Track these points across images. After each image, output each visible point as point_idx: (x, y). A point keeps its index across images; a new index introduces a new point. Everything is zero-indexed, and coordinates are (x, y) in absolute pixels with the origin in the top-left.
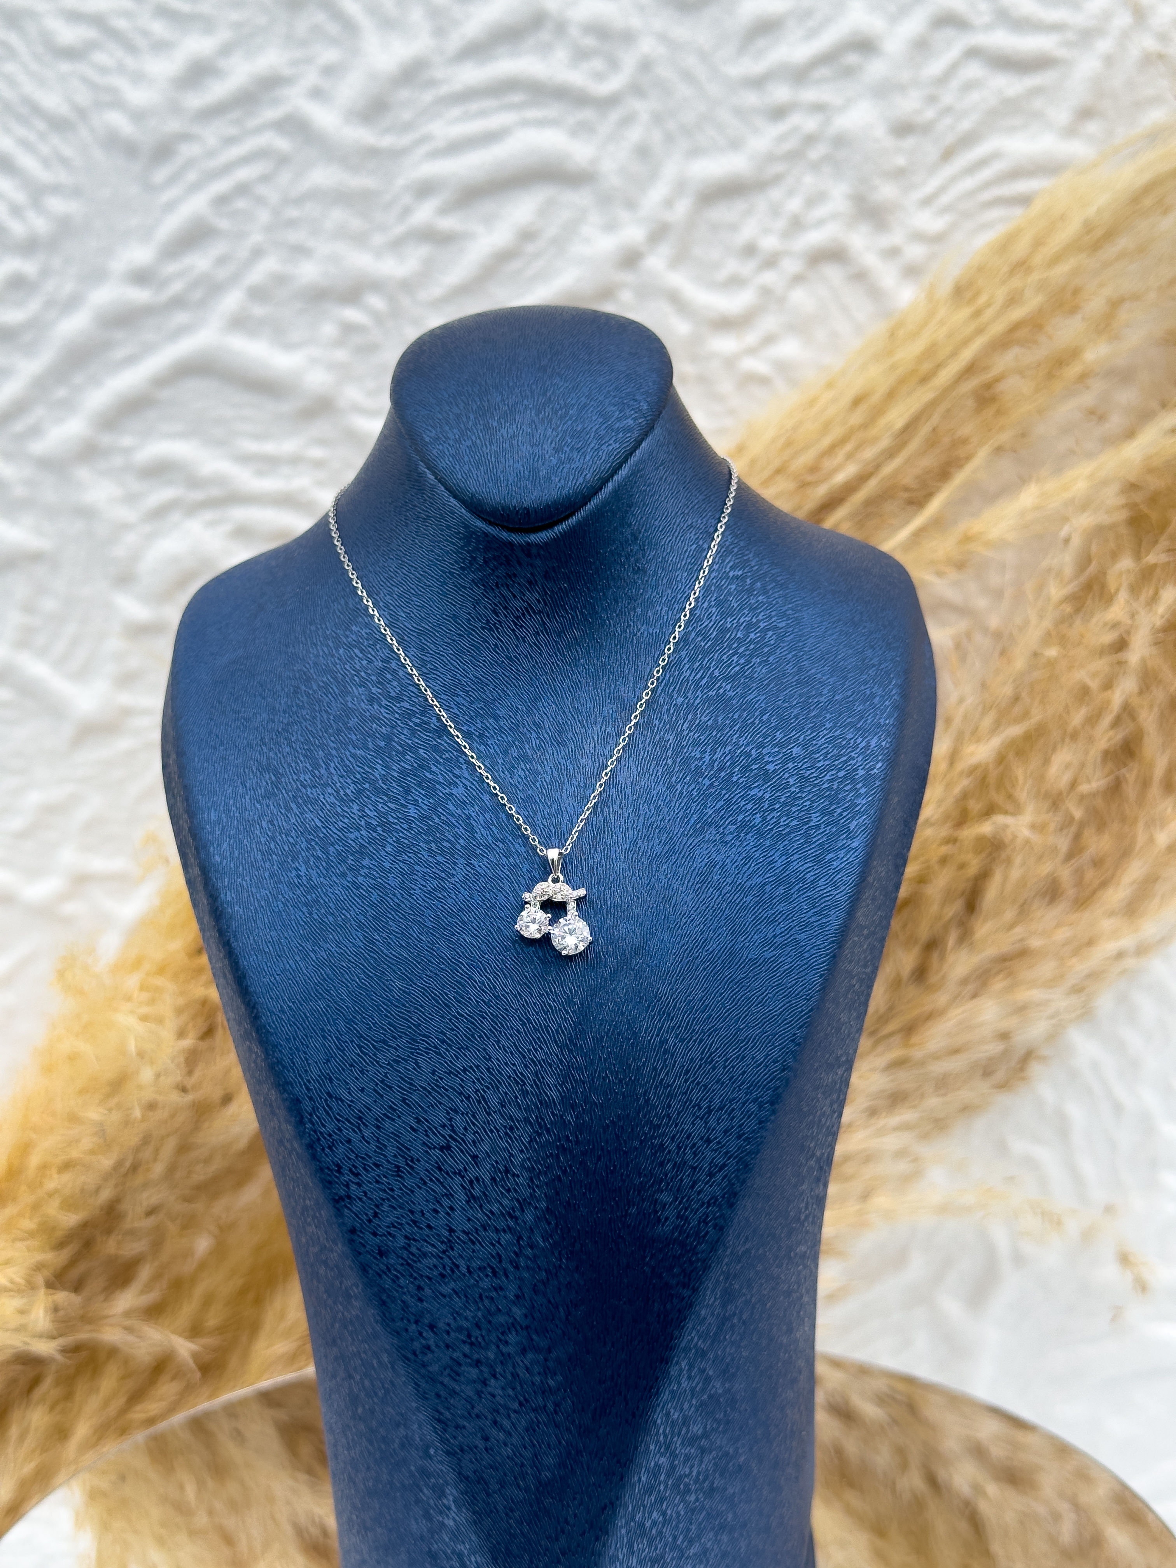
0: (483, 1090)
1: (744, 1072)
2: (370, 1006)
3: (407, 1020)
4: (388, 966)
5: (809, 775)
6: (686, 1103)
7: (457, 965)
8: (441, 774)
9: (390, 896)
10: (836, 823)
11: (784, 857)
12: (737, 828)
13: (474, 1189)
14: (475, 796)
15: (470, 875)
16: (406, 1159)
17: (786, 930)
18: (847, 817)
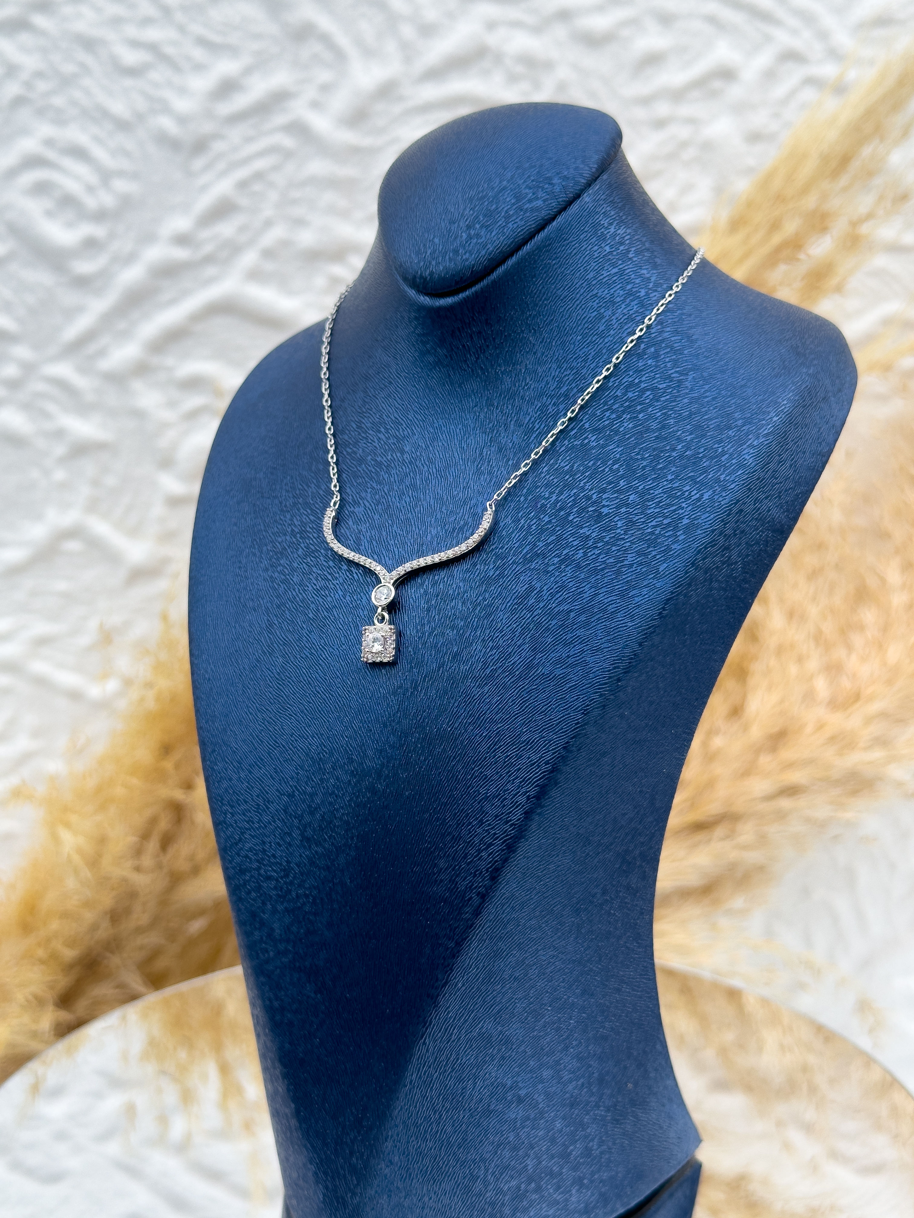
0: (322, 754)
1: (520, 769)
2: (260, 675)
3: (281, 690)
4: (278, 646)
5: (638, 519)
6: (468, 788)
7: (322, 650)
8: (352, 495)
9: (292, 590)
10: (648, 564)
11: (593, 590)
12: (560, 560)
13: (306, 832)
14: (369, 515)
15: (348, 579)
16: (265, 800)
17: (579, 652)
18: (660, 560)
